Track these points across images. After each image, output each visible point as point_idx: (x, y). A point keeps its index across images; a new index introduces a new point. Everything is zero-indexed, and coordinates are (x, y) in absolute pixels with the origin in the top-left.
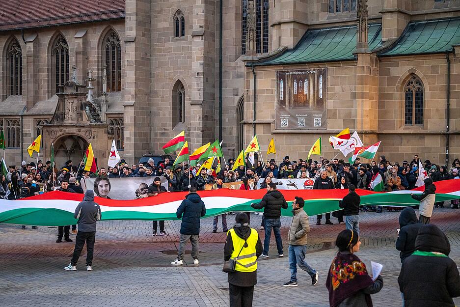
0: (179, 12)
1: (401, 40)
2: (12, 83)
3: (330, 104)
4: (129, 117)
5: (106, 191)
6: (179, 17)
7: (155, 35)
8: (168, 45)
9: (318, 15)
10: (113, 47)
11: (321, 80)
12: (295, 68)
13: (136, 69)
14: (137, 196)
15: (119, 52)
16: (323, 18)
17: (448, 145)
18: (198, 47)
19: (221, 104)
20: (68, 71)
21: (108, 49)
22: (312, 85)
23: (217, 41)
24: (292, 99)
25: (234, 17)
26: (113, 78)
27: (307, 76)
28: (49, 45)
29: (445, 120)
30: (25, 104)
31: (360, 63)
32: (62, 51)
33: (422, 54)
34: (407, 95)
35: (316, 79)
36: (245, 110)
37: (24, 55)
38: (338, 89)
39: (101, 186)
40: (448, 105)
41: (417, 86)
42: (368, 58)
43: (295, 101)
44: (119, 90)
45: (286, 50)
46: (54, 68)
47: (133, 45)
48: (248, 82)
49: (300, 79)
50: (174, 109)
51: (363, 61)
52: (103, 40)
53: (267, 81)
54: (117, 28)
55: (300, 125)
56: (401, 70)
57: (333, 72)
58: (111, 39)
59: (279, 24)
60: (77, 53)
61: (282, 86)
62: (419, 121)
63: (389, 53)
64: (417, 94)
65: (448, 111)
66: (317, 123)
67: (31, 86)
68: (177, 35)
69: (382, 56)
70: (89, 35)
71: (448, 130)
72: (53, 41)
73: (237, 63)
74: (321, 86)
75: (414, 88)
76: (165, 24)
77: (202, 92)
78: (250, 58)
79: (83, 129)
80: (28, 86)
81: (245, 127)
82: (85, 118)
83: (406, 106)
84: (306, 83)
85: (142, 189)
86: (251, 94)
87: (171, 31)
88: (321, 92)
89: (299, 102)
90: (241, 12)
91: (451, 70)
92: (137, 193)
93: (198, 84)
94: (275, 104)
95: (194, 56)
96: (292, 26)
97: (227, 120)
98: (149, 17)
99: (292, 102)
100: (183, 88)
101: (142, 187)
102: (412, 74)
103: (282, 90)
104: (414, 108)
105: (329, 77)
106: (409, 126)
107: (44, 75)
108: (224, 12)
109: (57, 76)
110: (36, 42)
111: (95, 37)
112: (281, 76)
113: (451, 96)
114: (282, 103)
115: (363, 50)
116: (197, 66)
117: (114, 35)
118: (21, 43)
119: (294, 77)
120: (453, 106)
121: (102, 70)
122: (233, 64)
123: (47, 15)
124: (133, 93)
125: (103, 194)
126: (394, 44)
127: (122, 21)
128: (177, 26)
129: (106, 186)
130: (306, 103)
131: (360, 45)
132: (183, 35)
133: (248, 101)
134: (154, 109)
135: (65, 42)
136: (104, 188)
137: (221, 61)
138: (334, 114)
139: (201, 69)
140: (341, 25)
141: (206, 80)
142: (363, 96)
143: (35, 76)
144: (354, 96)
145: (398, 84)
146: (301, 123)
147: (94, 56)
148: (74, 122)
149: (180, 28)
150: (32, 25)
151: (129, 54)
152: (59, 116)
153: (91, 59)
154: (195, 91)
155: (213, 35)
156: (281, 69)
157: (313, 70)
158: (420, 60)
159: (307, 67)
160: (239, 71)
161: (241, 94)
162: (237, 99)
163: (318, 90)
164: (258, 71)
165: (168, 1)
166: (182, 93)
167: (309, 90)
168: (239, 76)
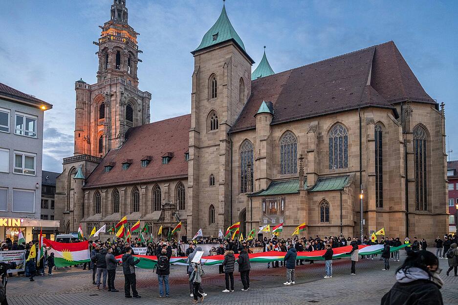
0: (212, 175)
1: (316, 185)
2: (135, 207)
3: (287, 213)
4: (190, 220)
6: (212, 177)
7: (201, 185)
8: (207, 189)
9: (276, 175)
10: (182, 190)
11: (283, 202)
12: (270, 197)
13: (193, 199)
15: (184, 192)
16: (279, 177)
17: (341, 231)
18: (222, 189)
19: (231, 214)
20: (160, 201)
21: (179, 191)
22: (278, 204)
23: (230, 187)
24: (269, 211)
25: (238, 176)
26: (182, 204)
27: (276, 201)
28: (152, 190)
29: (340, 220)
30: (141, 215)
31: (301, 195)
32: (158, 192)
33: (328, 191)
34: (321, 209)
35: (280, 202)
36: (247, 216)
37: (140, 194)
38: (291, 206)
40: (341, 213)
41: (326, 205)
42: (305, 192)
43: (270, 212)
44: (184, 209)
45: (263, 190)
46: (154, 200)
47: (192, 189)
48: (248, 203)
49: (273, 202)
50: (210, 217)
51: (303, 194)
52: (177, 187)
53: (257, 203)
54: (184, 182)
56: (318, 198)
57: (288, 199)
58: (181, 187)
59: (260, 179)
60: (165, 193)
61: (264, 205)
62: (327, 220)
63: (312, 191)
64: (326, 209)
65: (341, 216)
66: (281, 221)
67: (144, 207)
68: (211, 185)
69: (310, 192)
70: (171, 185)
71: (341, 224)
72: (154, 188)
74: (283, 205)
75: (325, 206)
76: (206, 180)
77: (224, 209)
78: (249, 193)
79: (173, 224)
80: (142, 207)
81: (247, 224)
82: (174, 219)
83: (321, 214)
84: (276, 204)
85: (213, 250)
86: (250, 209)
87: (209, 183)
88: (283, 208)
89: (272, 212)
90: (240, 175)
91: (342, 198)
93: (221, 206)
94: (261, 213)
95: (220, 193)
96: (265, 180)
98: (199, 177)
100: (214, 208)
102: (324, 200)
103: (264, 207)
104: (325, 215)
105: (286, 201)
106: (322, 223)
107: (150, 203)
108: (233, 174)
109: (156, 203)
110: (146, 188)
111: (173, 186)
112: (264, 201)
113: (342, 209)
114: (265, 212)
115: (302, 189)
116: (221, 198)
117: (182, 185)
118: (140, 189)
119: (270, 201)
120: (344, 213)
121: (177, 200)
122: (237, 197)
123: (152, 177)
124: (191, 210)
126: (313, 187)
127: (187, 179)
128: (211, 181)
130: (276, 213)
131: (301, 187)
132: (214, 185)
133: (248, 212)
134: (200, 217)
135: (159, 188)
137: (232, 196)
138: (289, 217)
139: (223, 199)
141: (225, 204)
142: (302, 209)
143: (146, 203)
144: (298, 209)
145: (317, 204)
146: (273, 221)
147: (173, 194)
148: (169, 221)
149: (212, 182)
150: (145, 181)
151: (189, 193)
152: (162, 218)
153: (171, 196)
154: (220, 209)
155: (228, 184)
156: (264, 198)
157: (279, 198)
158: (328, 193)
159: (276, 196)
160: (240, 200)
161: (241, 210)
162: (239, 212)
163: (281, 207)
164: (253, 198)
165: (207, 170)
166: (213, 210)
167: (277, 207)
168: (240, 202)
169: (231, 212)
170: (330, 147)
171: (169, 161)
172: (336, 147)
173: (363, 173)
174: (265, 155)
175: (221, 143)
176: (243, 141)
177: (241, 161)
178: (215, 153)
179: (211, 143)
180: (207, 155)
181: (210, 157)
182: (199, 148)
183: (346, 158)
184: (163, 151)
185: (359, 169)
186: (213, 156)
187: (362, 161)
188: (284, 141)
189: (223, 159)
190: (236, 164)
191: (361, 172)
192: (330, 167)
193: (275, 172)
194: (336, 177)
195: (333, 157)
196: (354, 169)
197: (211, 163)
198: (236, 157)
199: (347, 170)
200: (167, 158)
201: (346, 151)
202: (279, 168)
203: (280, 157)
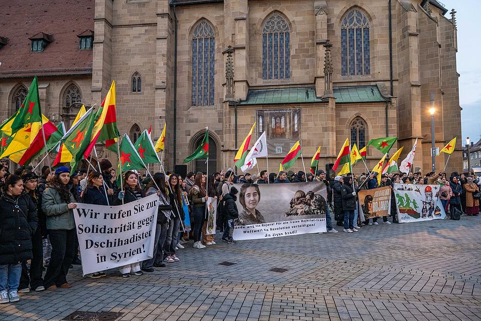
0: (136, 73)
3: (304, 136)
5: (255, 202)
6: (137, 77)
9: (256, 80)
10: (74, 98)
11: (296, 117)
12: (272, 107)
14: (292, 207)
16: (261, 82)
18: (161, 98)
19: (175, 141)
21: (69, 98)
22: (288, 121)
23: (173, 95)
24: (271, 131)
25: (187, 78)
27: (284, 115)
28: (10, 93)
31: (330, 105)
32: (22, 99)
34: (352, 132)
35: (292, 116)
38: (311, 124)
39: (249, 195)
41: (361, 125)
43: (273, 133)
47: (99, 94)
49: (278, 117)
52: (65, 92)
53: (247, 117)
54: (79, 84)
55: (277, 152)
56: (350, 114)
57: (305, 112)
58: (72, 91)
61: (261, 121)
64: (359, 132)
68: (134, 91)
70: (52, 87)
72: (14, 91)
73: (189, 112)
74: (296, 121)
75: (358, 126)
76: (124, 81)
81: (228, 154)
83: (352, 140)
84: (283, 119)
85: (298, 199)
86: (233, 128)
87: (130, 87)
88: (296, 126)
89: (277, 134)
90: (191, 76)
91: (388, 115)
92: (291, 203)
93: (160, 125)
95: (157, 104)
97: (180, 154)
98: (110, 76)
99: (270, 134)
100: (139, 130)
101: (298, 195)
102: (358, 117)
103: (261, 125)
105: (303, 115)
108: (178, 74)
111: (57, 89)
112: (261, 114)
113: (389, 132)
116: (160, 111)
117: (75, 88)
119: (272, 115)
122: (186, 112)
125: (251, 206)
127: (88, 77)
128: (134, 85)
129: (254, 195)
130: (283, 135)
132: (139, 91)
133: (230, 133)
135: (26, 92)
136: (252, 198)
137: (175, 110)
138: (309, 143)
139: (163, 114)
140: (274, 87)
141: (166, 122)
144: (324, 130)
145: (347, 123)
146: (279, 150)
147: (55, 103)
153: (52, 106)
156: (261, 108)
157: (289, 110)
158: (364, 107)
159: (283, 107)
160: (191, 117)
161: (192, 134)
162: (189, 138)
163: (294, 125)
164: (239, 110)
165: (127, 64)
166: (137, 133)
167: (286, 125)
168: (191, 121)
169: (175, 137)
170: (344, 41)
171: (44, 47)
172: (351, 43)
173: (395, 84)
174: (244, 43)
175: (159, 18)
176: (198, 21)
177: (192, 53)
178: (144, 38)
179: (136, 19)
180: (126, 40)
181: (132, 44)
182: (112, 26)
183: (368, 60)
184: (30, 32)
185: (388, 78)
186: (138, 42)
187: (393, 65)
188: (268, 27)
189: (163, 46)
190: (184, 57)
191: (391, 81)
192: (344, 73)
193: (254, 74)
194: (356, 87)
195: (349, 57)
196: (380, 77)
197: (135, 54)
198: (184, 46)
199: (369, 78)
200: (40, 43)
201: (367, 50)
202: (260, 69)
203: (262, 52)
